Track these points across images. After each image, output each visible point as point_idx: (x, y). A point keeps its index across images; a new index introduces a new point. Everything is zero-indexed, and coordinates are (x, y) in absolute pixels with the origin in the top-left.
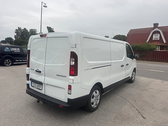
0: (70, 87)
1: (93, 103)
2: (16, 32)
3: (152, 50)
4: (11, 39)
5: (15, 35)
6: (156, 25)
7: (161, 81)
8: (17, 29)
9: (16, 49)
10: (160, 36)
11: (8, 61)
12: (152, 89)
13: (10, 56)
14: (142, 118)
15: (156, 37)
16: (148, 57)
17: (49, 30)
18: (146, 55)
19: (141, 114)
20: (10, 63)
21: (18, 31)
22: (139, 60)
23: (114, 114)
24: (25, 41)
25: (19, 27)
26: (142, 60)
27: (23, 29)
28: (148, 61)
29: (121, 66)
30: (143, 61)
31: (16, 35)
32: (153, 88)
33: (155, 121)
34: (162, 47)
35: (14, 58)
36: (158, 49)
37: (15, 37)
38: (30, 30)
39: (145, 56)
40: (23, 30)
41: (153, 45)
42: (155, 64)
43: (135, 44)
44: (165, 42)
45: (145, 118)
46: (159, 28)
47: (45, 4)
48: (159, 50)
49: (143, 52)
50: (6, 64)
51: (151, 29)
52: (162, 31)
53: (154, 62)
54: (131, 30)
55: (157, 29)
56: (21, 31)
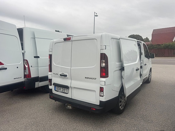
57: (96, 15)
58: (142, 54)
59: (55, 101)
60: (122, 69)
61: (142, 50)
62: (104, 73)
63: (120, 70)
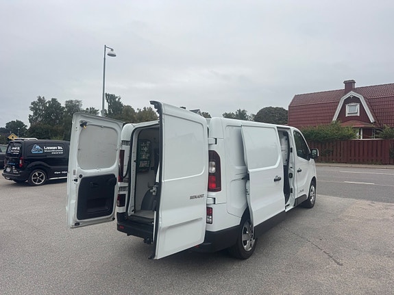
0: (209, 211)
1: (245, 243)
2: (32, 109)
3: (347, 139)
4: (20, 124)
5: (30, 116)
6: (349, 85)
7: (369, 202)
8: (36, 100)
9: (54, 148)
10: (362, 107)
11: (39, 174)
12: (351, 217)
13: (43, 163)
14: (336, 265)
15: (352, 110)
16: (338, 154)
17: (111, 101)
18: (335, 150)
19: (334, 260)
20: (42, 178)
21: (38, 106)
22: (320, 162)
23: (284, 260)
24: (55, 127)
25: (40, 97)
26: (327, 162)
27: (50, 100)
28: (339, 163)
29: (275, 180)
30: (331, 165)
31: (32, 114)
32: (353, 215)
33: (359, 268)
34: (367, 132)
35: (52, 167)
36: (359, 137)
37: (31, 120)
38: (67, 102)
39: (333, 151)
40: (49, 102)
41: (347, 128)
42: (356, 169)
43: (310, 128)
44: (372, 119)
45: (342, 265)
46: (356, 90)
47: (112, 50)
48: (361, 139)
49: (327, 144)
50: (35, 180)
51: (339, 93)
52: (364, 97)
53: (353, 165)
54: (297, 97)
55: (352, 94)
56: (44, 105)
57: (112, 52)
58: (292, 152)
59: (128, 235)
60: (246, 177)
61: (291, 144)
62: (214, 183)
63: (242, 179)
